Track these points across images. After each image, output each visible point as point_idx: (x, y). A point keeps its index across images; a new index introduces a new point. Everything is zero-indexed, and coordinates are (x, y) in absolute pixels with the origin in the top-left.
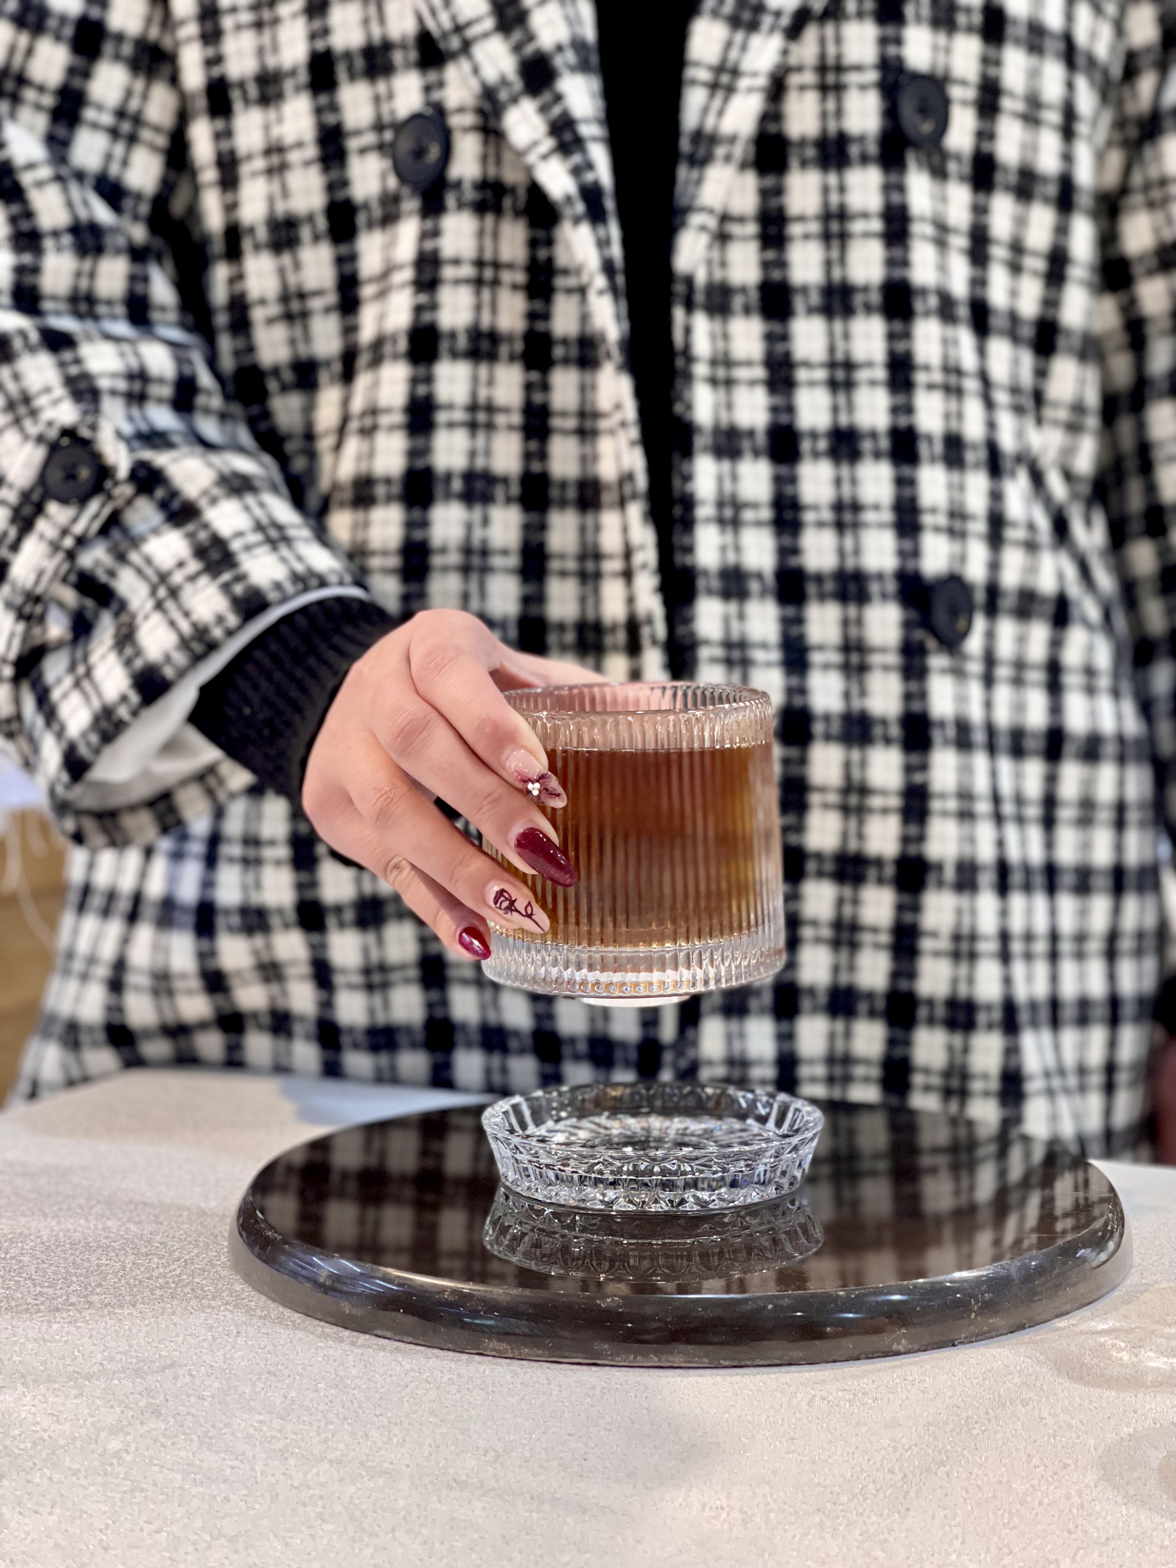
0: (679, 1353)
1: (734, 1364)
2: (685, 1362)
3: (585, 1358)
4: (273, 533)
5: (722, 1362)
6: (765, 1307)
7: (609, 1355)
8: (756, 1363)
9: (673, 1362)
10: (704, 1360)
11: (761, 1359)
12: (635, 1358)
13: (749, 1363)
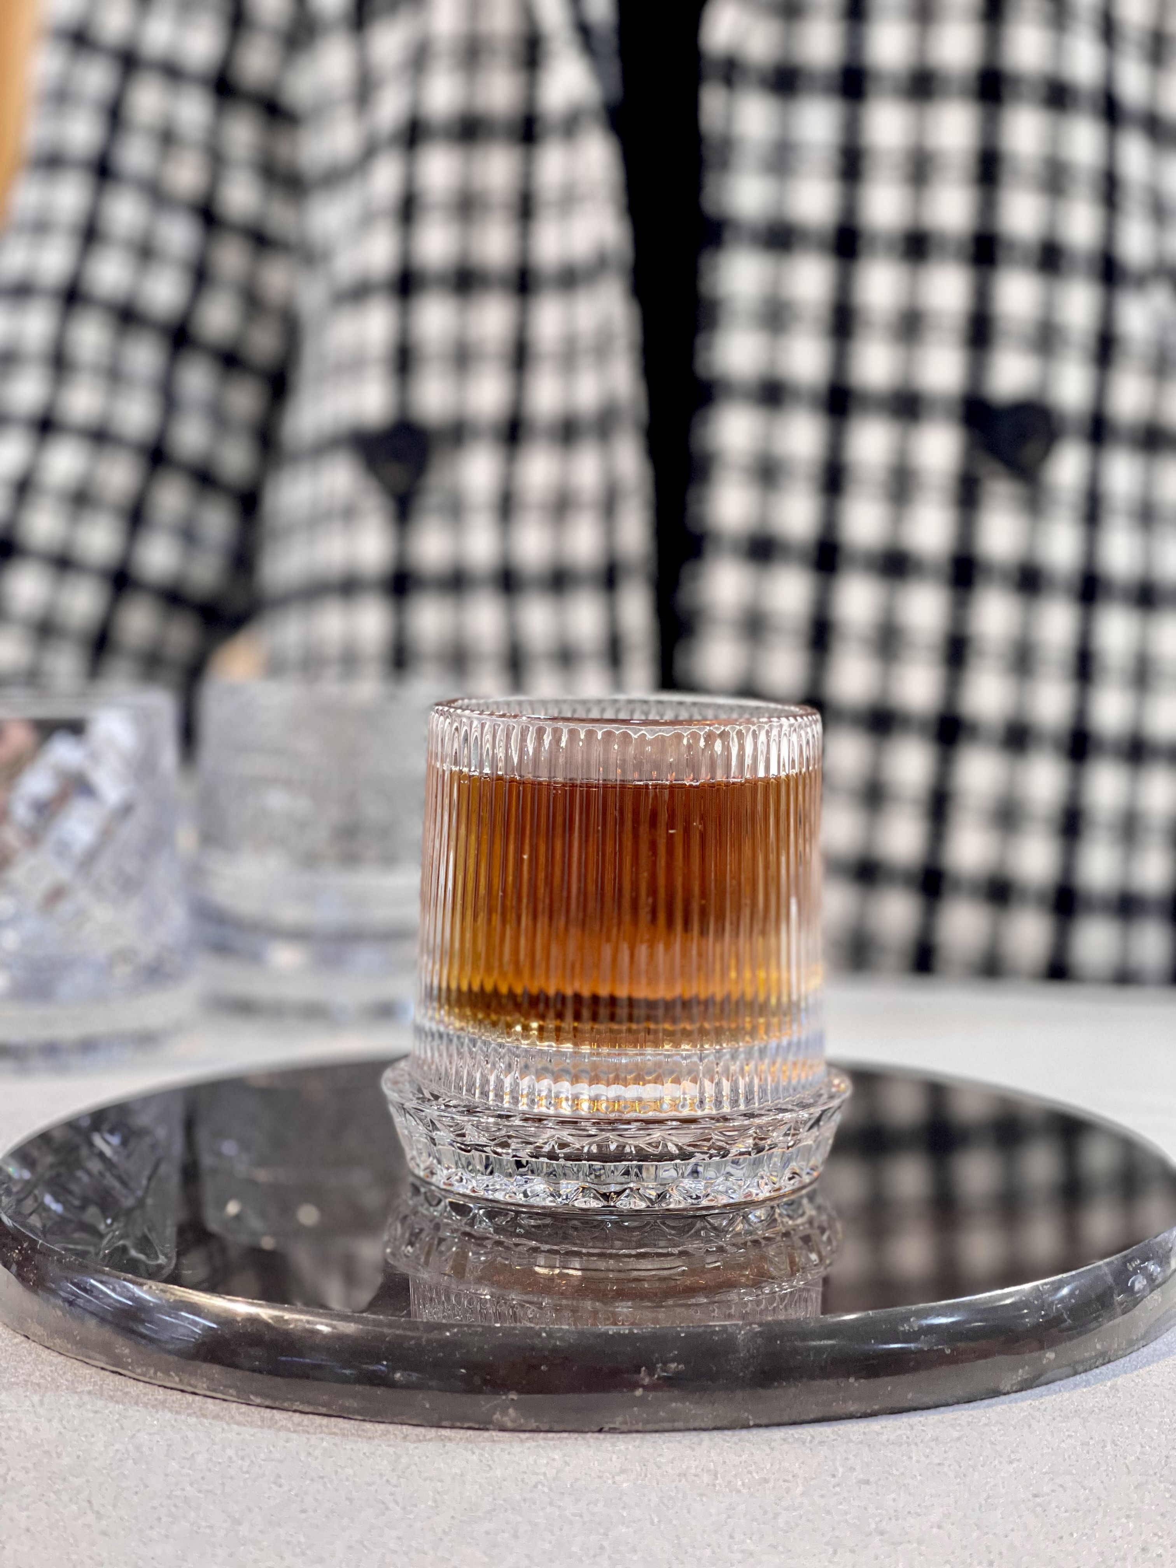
0: (202, 1376)
1: (267, 1403)
2: (209, 1389)
3: (107, 1364)
5: (252, 1397)
7: (129, 1364)
8: (295, 1408)
9: (195, 1387)
10: (231, 1391)
11: (302, 1402)
12: (155, 1373)
13: (286, 1405)
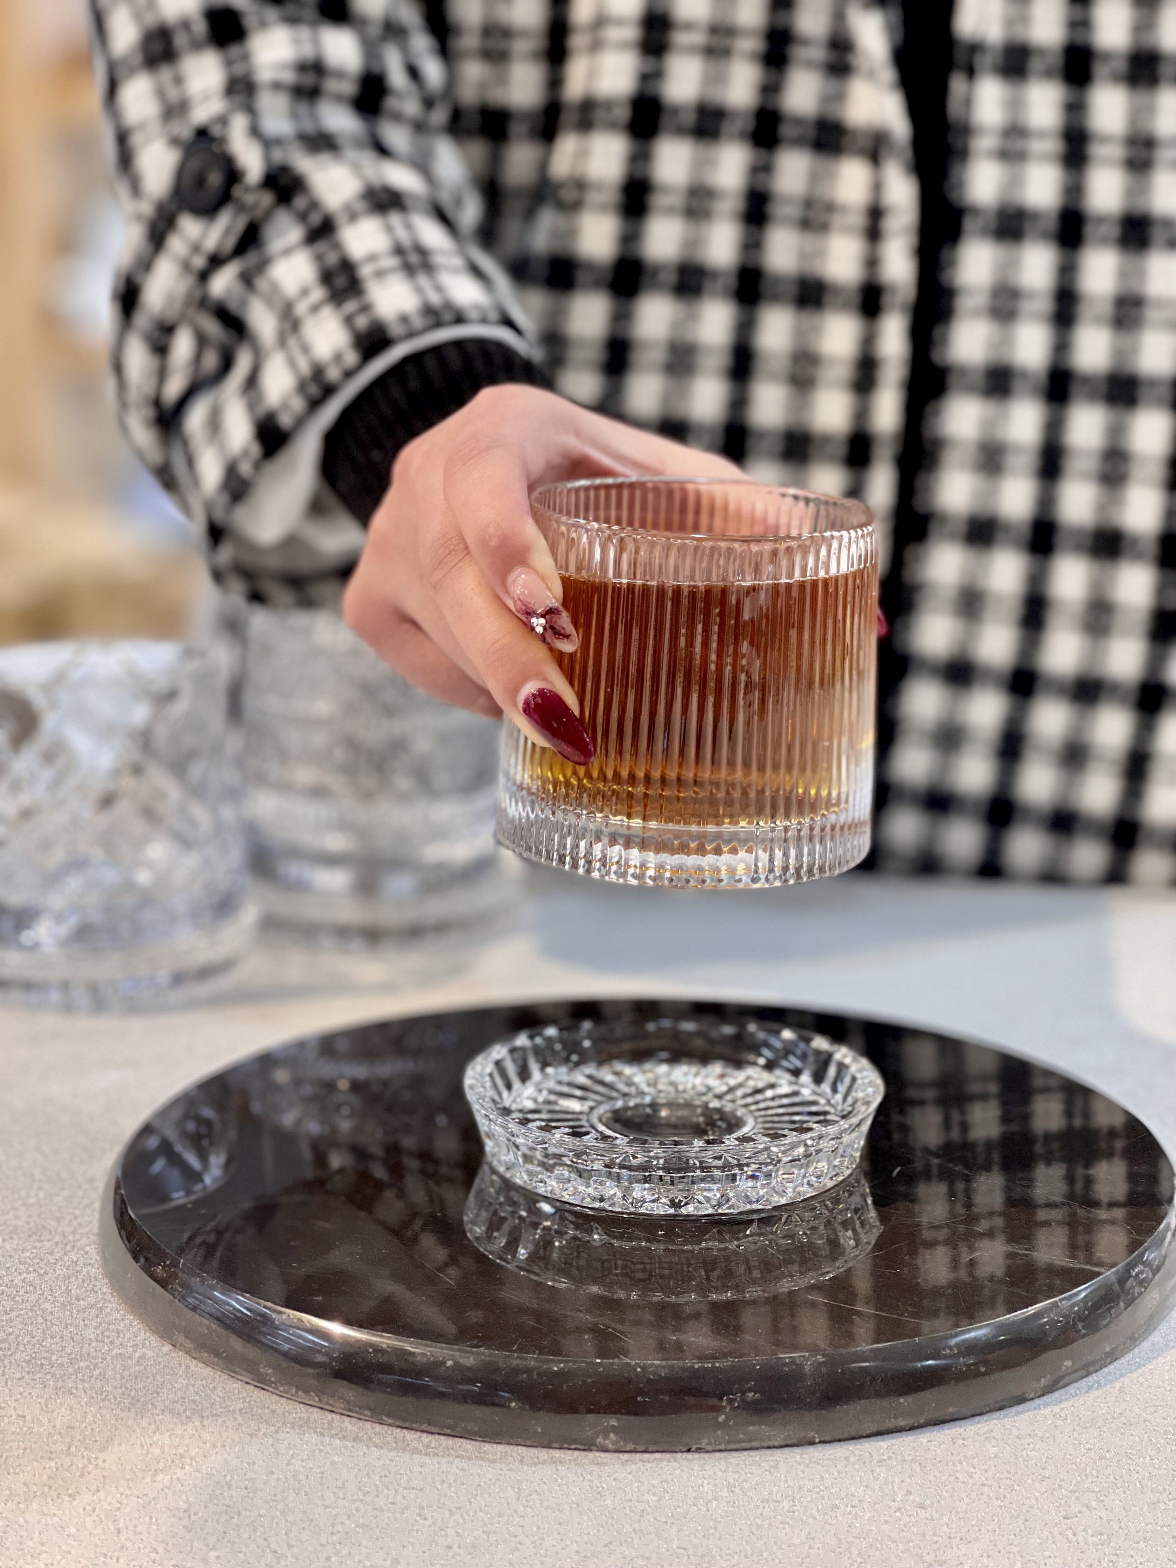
0: (339, 1396)
2: (345, 1409)
3: (251, 1379)
4: (414, 258)
6: (443, 1363)
7: (273, 1382)
8: (422, 1428)
9: (333, 1406)
10: (366, 1412)
11: (429, 1424)
12: (297, 1392)
13: (415, 1426)
